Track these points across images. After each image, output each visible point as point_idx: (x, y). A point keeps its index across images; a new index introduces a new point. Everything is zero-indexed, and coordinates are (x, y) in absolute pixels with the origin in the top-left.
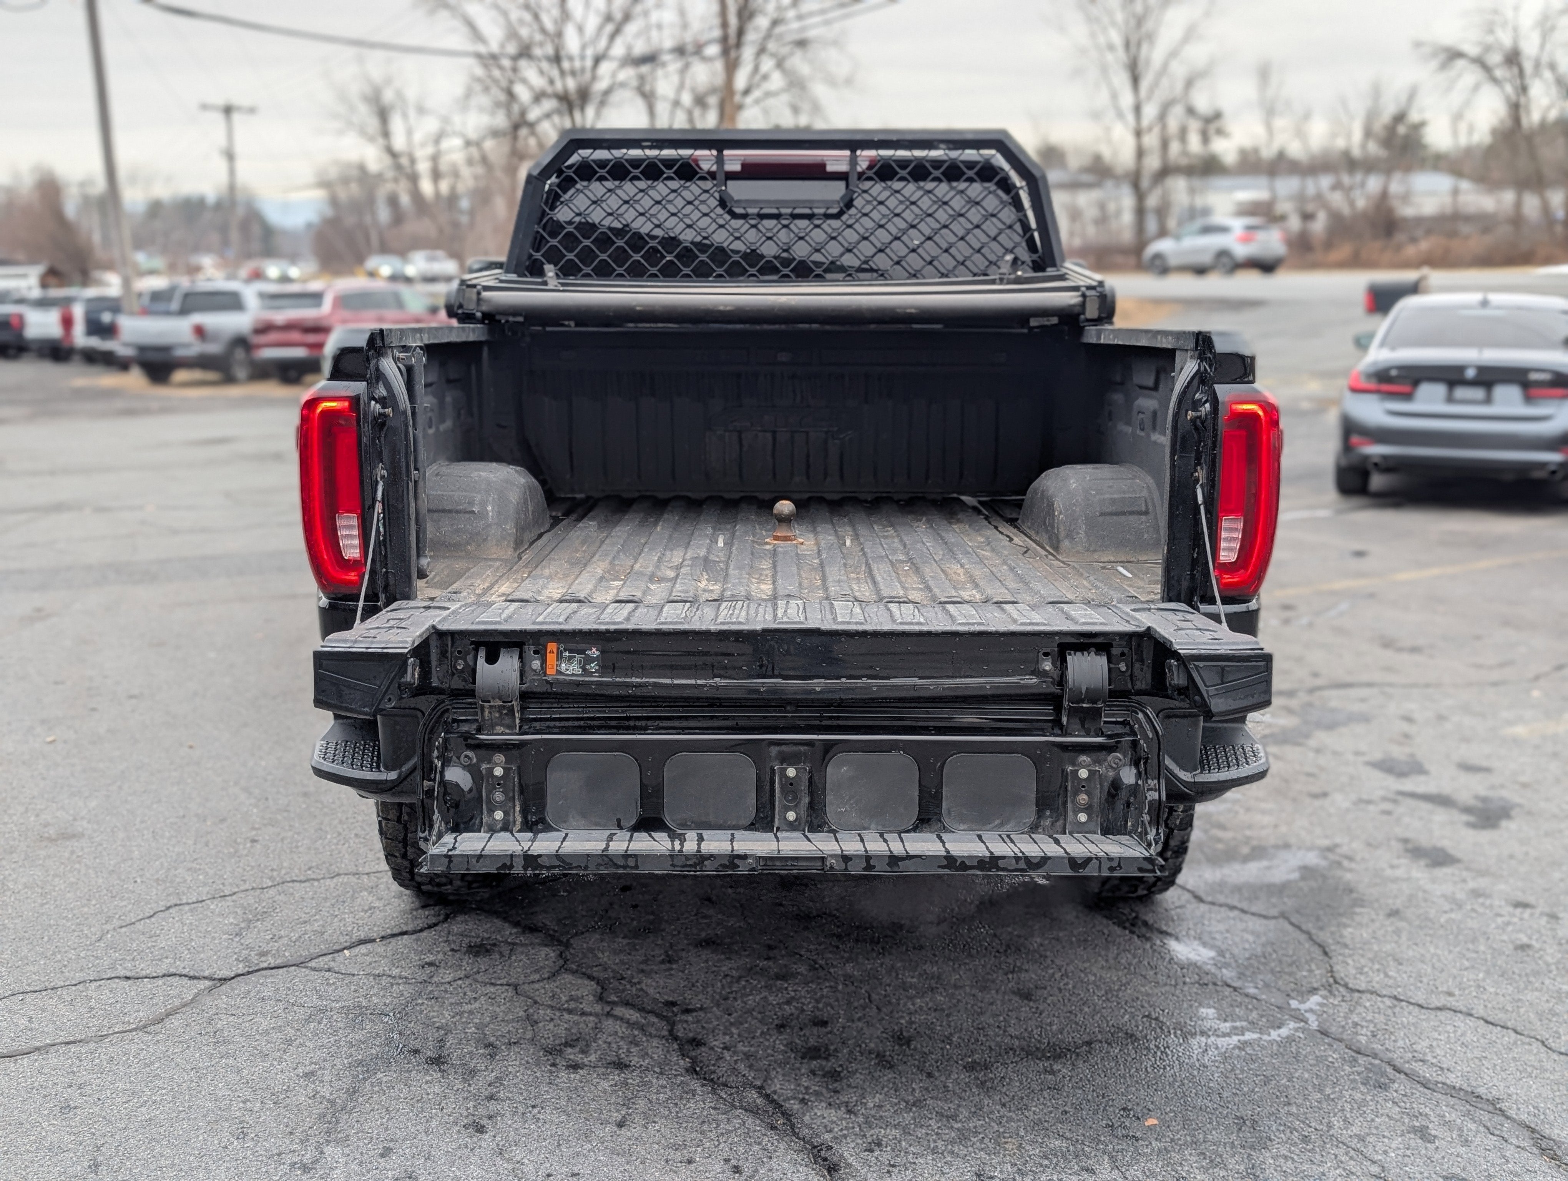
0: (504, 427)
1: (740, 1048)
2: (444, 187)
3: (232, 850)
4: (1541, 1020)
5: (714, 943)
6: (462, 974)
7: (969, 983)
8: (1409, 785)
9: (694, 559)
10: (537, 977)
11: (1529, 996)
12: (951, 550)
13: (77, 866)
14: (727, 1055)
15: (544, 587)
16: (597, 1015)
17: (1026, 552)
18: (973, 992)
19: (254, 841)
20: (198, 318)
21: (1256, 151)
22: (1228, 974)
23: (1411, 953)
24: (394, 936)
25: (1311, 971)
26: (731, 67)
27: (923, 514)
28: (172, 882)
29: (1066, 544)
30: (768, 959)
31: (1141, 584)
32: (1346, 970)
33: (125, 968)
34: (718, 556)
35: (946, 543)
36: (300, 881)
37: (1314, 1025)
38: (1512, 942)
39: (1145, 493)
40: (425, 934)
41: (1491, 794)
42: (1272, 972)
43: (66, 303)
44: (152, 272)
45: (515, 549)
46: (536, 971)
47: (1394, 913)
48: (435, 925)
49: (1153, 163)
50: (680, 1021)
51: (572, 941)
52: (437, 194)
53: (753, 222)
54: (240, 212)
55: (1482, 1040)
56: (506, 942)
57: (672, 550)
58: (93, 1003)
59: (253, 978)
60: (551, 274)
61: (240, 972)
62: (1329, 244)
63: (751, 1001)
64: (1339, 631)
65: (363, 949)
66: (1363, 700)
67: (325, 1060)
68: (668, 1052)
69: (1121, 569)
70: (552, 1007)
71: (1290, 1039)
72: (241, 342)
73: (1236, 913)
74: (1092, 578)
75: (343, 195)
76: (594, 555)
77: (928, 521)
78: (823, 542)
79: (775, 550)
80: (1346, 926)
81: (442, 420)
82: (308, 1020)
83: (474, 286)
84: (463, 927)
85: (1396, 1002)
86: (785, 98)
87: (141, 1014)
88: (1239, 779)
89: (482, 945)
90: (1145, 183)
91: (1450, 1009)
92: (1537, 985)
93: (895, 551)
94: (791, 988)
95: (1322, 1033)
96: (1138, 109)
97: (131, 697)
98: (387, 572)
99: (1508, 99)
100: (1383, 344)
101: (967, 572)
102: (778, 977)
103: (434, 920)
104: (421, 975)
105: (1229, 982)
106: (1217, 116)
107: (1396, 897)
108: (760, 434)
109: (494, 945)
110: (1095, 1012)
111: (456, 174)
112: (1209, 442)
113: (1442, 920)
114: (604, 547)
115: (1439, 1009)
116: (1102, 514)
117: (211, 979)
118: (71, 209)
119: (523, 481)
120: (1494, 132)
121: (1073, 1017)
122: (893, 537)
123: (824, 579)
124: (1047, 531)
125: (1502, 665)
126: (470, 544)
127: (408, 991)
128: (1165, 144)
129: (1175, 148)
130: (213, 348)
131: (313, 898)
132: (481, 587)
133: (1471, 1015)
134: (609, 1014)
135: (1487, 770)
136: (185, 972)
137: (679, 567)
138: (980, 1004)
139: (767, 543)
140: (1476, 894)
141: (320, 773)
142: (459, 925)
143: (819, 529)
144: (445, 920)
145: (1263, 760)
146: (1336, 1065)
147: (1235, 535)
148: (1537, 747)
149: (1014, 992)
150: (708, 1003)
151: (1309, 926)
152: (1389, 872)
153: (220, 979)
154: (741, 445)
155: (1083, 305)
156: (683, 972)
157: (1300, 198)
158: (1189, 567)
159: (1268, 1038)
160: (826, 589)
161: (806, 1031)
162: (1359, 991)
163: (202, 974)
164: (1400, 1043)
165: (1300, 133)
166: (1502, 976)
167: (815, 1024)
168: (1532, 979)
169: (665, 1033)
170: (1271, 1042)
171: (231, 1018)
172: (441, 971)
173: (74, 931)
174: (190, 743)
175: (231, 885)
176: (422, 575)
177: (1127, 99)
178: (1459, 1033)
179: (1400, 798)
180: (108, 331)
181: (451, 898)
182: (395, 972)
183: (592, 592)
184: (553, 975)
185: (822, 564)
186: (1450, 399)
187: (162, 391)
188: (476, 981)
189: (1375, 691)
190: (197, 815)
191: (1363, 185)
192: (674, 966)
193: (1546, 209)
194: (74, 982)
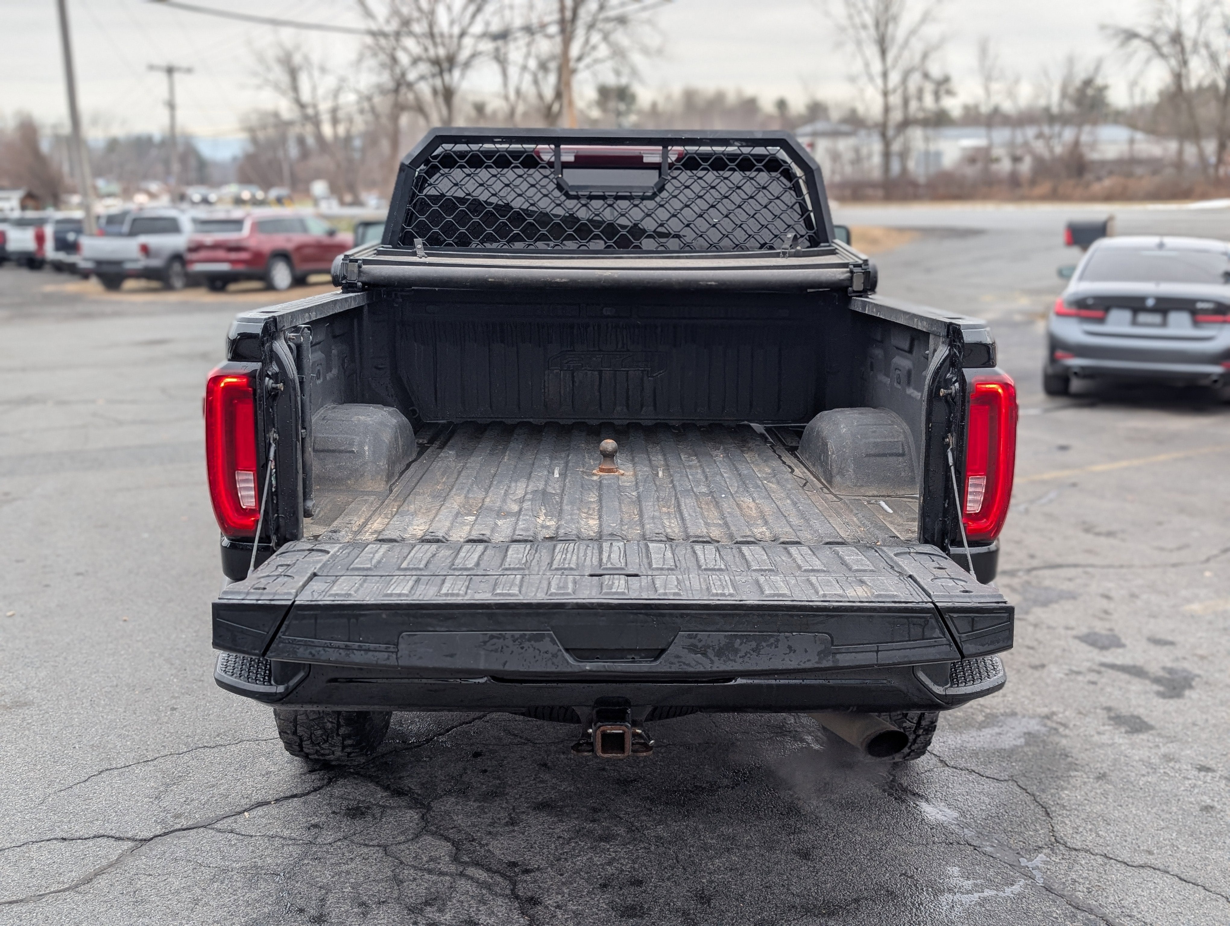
0: (380, 369)
1: (571, 906)
2: (341, 130)
3: (155, 718)
4: (1224, 878)
5: (549, 806)
6: (340, 835)
7: (757, 843)
8: (1109, 657)
9: (535, 492)
10: (402, 838)
11: (1214, 855)
12: (744, 483)
13: (27, 732)
14: (559, 913)
15: (410, 524)
16: (451, 875)
17: (805, 485)
18: (762, 852)
19: (173, 709)
20: (143, 239)
21: (976, 107)
22: (969, 833)
23: (1116, 814)
24: (286, 798)
25: (1036, 831)
26: (567, 41)
27: (721, 443)
28: (104, 748)
29: (838, 479)
30: (594, 821)
31: (900, 521)
32: (1064, 830)
33: (62, 831)
34: (554, 488)
35: (740, 475)
36: (210, 747)
37: (1040, 882)
38: (1198, 803)
39: (901, 438)
40: (311, 797)
41: (1174, 665)
42: (1005, 831)
43: (39, 223)
44: (110, 195)
45: (387, 482)
46: (403, 833)
47: (1102, 777)
48: (320, 788)
49: (897, 116)
50: (521, 881)
51: (432, 804)
52: (336, 136)
53: (583, 202)
54: (181, 148)
55: (1178, 897)
56: (378, 805)
57: (516, 482)
58: (33, 864)
59: (168, 838)
60: (419, 246)
61: (158, 833)
62: (1033, 182)
63: (581, 861)
64: (1049, 517)
65: (260, 811)
66: (1070, 580)
67: (226, 919)
68: (510, 910)
69: (883, 504)
70: (415, 867)
71: (1020, 896)
72: (177, 257)
73: (974, 776)
74: (860, 515)
75: (261, 136)
76: (453, 487)
77: (725, 450)
78: (640, 473)
79: (600, 482)
80: (1063, 789)
81: (329, 369)
82: (213, 880)
83: (356, 261)
84: (342, 791)
85: (1106, 860)
86: (609, 64)
87: (74, 874)
88: (982, 691)
89: (358, 808)
90: (891, 132)
91: (1150, 867)
92: (1220, 844)
93: (698, 483)
94: (612, 849)
95: (1047, 890)
96: (885, 75)
97: (79, 574)
98: (278, 517)
99: (1172, 71)
100: (1081, 278)
101: (758, 506)
102: (601, 839)
103: (318, 784)
104: (307, 836)
105: (970, 840)
106: (946, 80)
107: (1103, 761)
108: (589, 372)
109: (368, 808)
110: (862, 870)
111: (351, 120)
112: (958, 415)
113: (1141, 783)
114: (461, 479)
115: (1142, 866)
116: (868, 455)
117: (133, 840)
118: (45, 146)
119: (394, 421)
120: (1161, 94)
121: (843, 876)
122: (696, 467)
123: (641, 514)
124: (822, 466)
125: (1179, 548)
126: (349, 479)
127: (296, 851)
128: (906, 102)
129: (913, 105)
130: (155, 263)
131: (219, 764)
132: (357, 523)
133: (1168, 873)
134: (462, 874)
135: (1172, 643)
136: (112, 833)
137: (522, 500)
138: (767, 864)
139: (594, 474)
140: (1168, 758)
141: (222, 684)
142: (339, 789)
143: (636, 459)
144: (328, 784)
145: (1001, 674)
146: (1059, 920)
147: (979, 489)
148: (1210, 623)
149: (795, 852)
150: (544, 864)
151: (1033, 789)
152: (1096, 738)
153: (141, 840)
154: (573, 382)
155: (851, 279)
156: (523, 834)
157: (1011, 144)
158: (941, 515)
159: (1004, 895)
160: (643, 526)
161: (625, 891)
162: (1076, 850)
163: (126, 835)
164: (1110, 900)
165: (1011, 94)
166: (1192, 835)
167: (632, 884)
168: (1215, 838)
169: (508, 892)
170: (1006, 899)
171: (149, 879)
172: (324, 832)
173: (21, 794)
174: (125, 618)
175: (153, 750)
176: (308, 514)
177: (877, 67)
178: (1158, 890)
179: (1103, 669)
180: (72, 247)
181: (334, 763)
182: (286, 833)
183: (450, 529)
184: (417, 836)
185: (639, 497)
186: (1134, 323)
187: (115, 297)
188: (352, 841)
189: (1080, 570)
190: (128, 685)
191: (1060, 135)
192: (516, 828)
193: (1202, 156)
194: (19, 844)
